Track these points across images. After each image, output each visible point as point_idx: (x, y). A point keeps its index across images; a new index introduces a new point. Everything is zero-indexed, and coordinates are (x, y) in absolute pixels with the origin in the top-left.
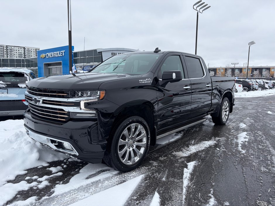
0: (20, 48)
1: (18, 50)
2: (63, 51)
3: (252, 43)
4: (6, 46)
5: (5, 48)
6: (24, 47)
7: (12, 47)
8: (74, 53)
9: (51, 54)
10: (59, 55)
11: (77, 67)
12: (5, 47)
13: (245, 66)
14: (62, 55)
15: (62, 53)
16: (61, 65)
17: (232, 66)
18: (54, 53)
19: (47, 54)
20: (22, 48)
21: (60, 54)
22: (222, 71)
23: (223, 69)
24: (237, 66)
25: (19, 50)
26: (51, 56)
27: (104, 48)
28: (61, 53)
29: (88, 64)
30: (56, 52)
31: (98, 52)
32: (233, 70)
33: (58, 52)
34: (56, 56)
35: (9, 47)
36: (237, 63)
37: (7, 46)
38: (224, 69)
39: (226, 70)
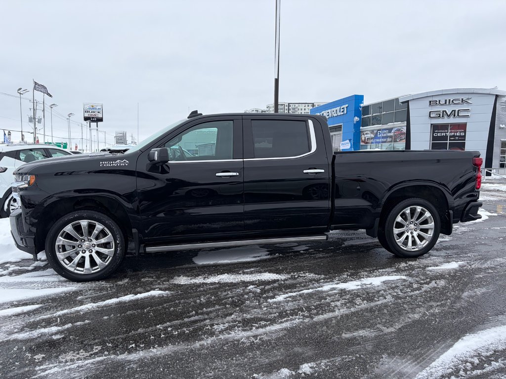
0: (307, 105)
1: (303, 109)
2: (345, 106)
4: (287, 104)
5: (286, 108)
6: (313, 104)
7: (297, 105)
8: (363, 107)
9: (328, 112)
10: (339, 114)
11: (366, 132)
12: (286, 106)
14: (343, 113)
15: (343, 110)
16: (341, 131)
18: (333, 110)
19: (322, 113)
20: (310, 105)
21: (340, 112)
25: (305, 109)
26: (328, 115)
27: (413, 93)
28: (342, 108)
29: (385, 126)
30: (335, 109)
31: (403, 103)
33: (338, 108)
34: (335, 115)
35: (292, 105)
37: (289, 104)
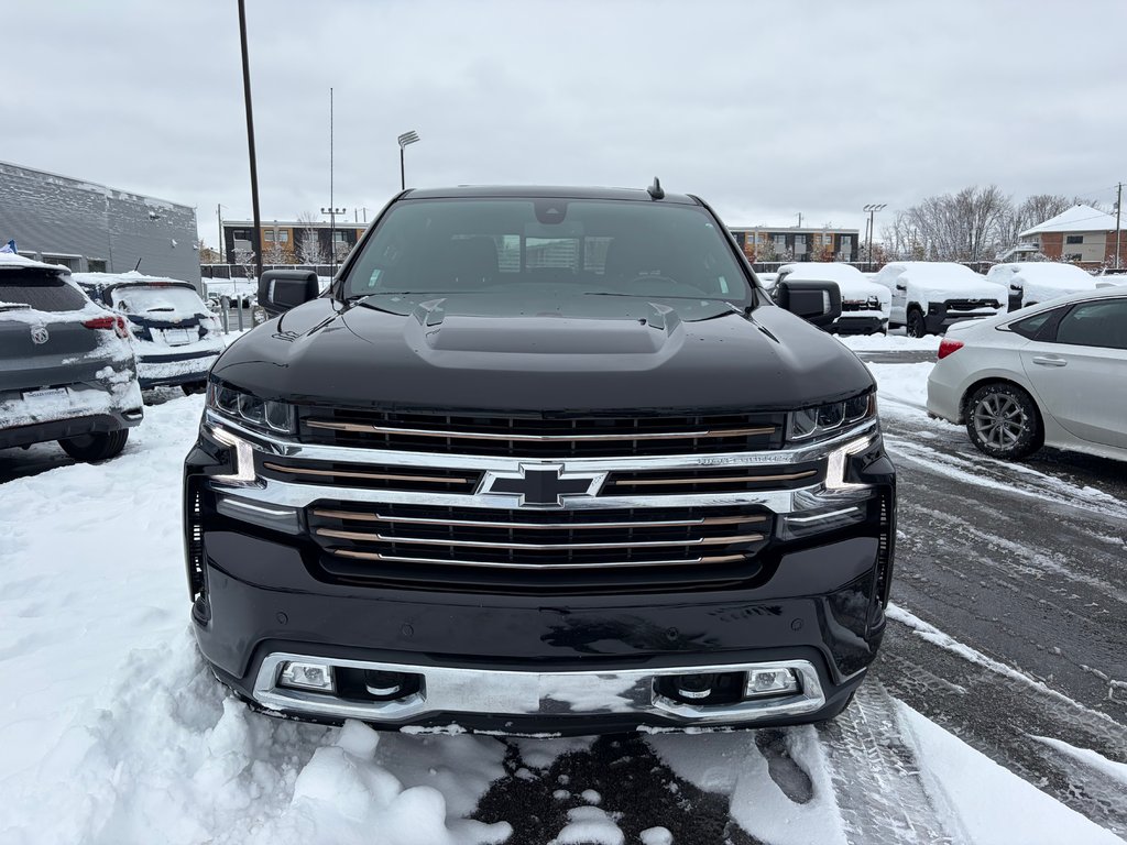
3: (408, 138)
13: (361, 221)
17: (324, 220)
22: (285, 237)
23: (286, 229)
24: (340, 220)
32: (325, 234)
36: (341, 211)
38: (291, 232)
39: (298, 233)
